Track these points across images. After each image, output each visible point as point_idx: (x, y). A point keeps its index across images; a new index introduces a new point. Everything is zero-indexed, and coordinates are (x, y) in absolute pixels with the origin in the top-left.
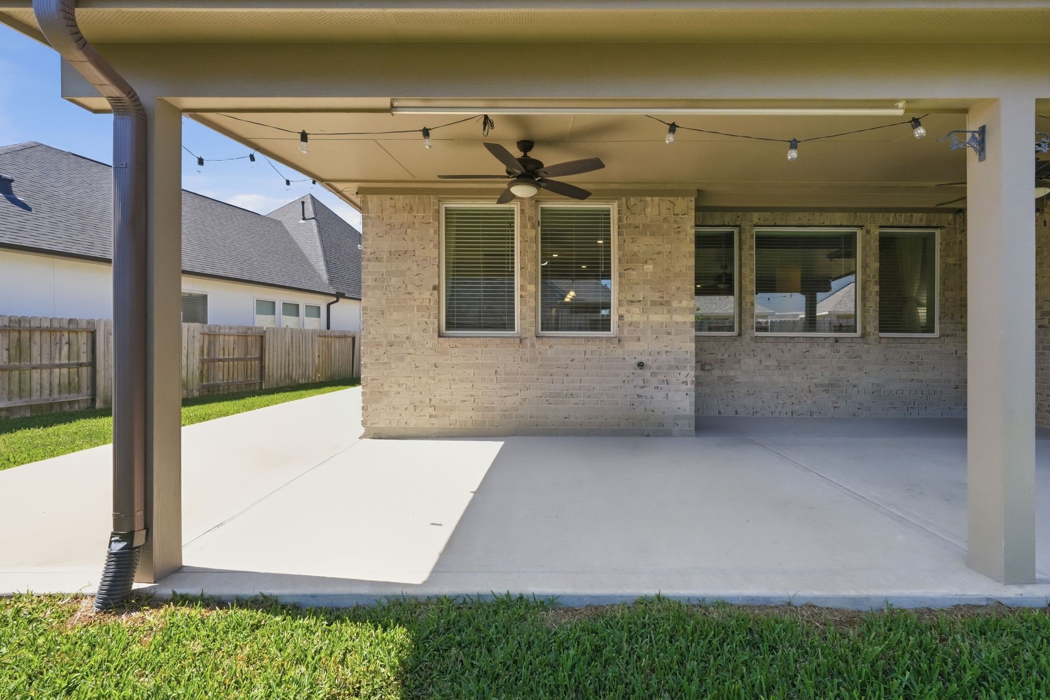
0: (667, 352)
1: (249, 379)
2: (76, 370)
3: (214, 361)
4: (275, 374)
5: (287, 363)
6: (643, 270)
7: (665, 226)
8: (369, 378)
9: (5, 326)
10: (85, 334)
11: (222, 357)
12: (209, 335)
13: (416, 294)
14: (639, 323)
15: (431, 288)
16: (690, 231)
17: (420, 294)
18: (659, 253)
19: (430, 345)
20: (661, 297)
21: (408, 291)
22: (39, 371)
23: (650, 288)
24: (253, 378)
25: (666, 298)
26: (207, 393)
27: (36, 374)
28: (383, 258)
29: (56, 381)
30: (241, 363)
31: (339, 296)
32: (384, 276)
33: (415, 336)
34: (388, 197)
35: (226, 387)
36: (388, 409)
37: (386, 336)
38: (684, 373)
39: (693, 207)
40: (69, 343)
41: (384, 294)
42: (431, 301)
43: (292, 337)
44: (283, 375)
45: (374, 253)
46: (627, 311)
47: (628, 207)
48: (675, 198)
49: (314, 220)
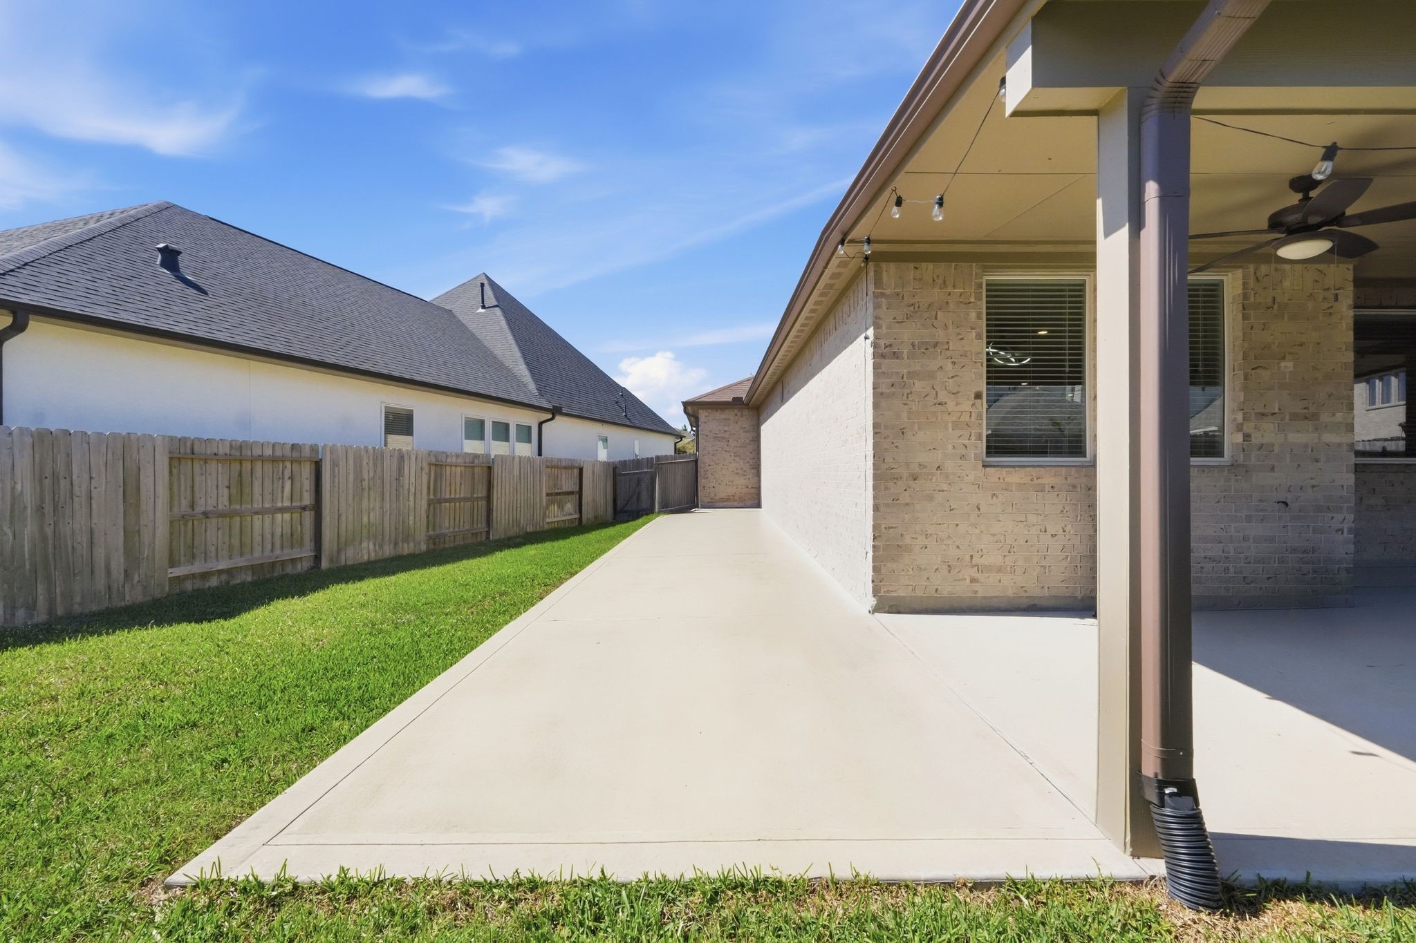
0: (1313, 486)
1: (475, 526)
2: (298, 515)
3: (440, 501)
4: (503, 521)
5: (515, 505)
6: (1279, 368)
7: (1310, 305)
8: (883, 526)
9: (226, 454)
10: (308, 464)
11: (448, 496)
12: (436, 465)
13: (951, 406)
14: (1274, 445)
15: (973, 396)
16: (1346, 313)
17: (957, 405)
18: (1301, 345)
19: (971, 478)
20: (1305, 408)
21: (939, 400)
22: (260, 516)
23: (1290, 394)
24: (479, 526)
25: (1312, 409)
26: (433, 547)
27: (257, 520)
28: (903, 352)
29: (278, 532)
30: (469, 504)
31: (556, 412)
32: (905, 379)
33: (949, 465)
34: (911, 265)
35: (452, 538)
36: (910, 570)
37: (908, 465)
38: (1338, 517)
39: (1351, 278)
40: (291, 478)
41: (905, 404)
42: (973, 414)
43: (520, 468)
44: (511, 519)
45: (890, 345)
46: (1255, 428)
47: (1257, 279)
48: (1326, 265)
49: (497, 308)
